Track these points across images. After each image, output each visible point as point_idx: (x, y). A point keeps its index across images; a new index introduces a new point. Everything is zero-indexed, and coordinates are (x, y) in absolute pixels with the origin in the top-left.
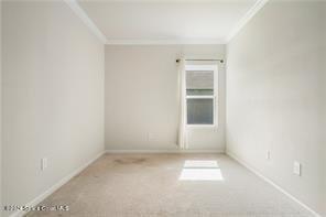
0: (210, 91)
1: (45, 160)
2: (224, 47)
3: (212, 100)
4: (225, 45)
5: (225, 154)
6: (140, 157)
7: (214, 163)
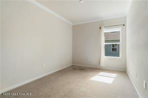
1: (44, 64)
3: (119, 45)
5: (126, 72)
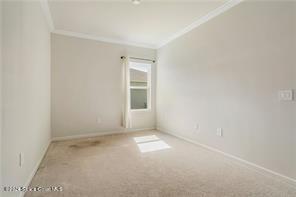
0: (145, 84)
2: (155, 51)
3: (146, 90)
4: (155, 50)
6: (94, 140)
7: (154, 137)
